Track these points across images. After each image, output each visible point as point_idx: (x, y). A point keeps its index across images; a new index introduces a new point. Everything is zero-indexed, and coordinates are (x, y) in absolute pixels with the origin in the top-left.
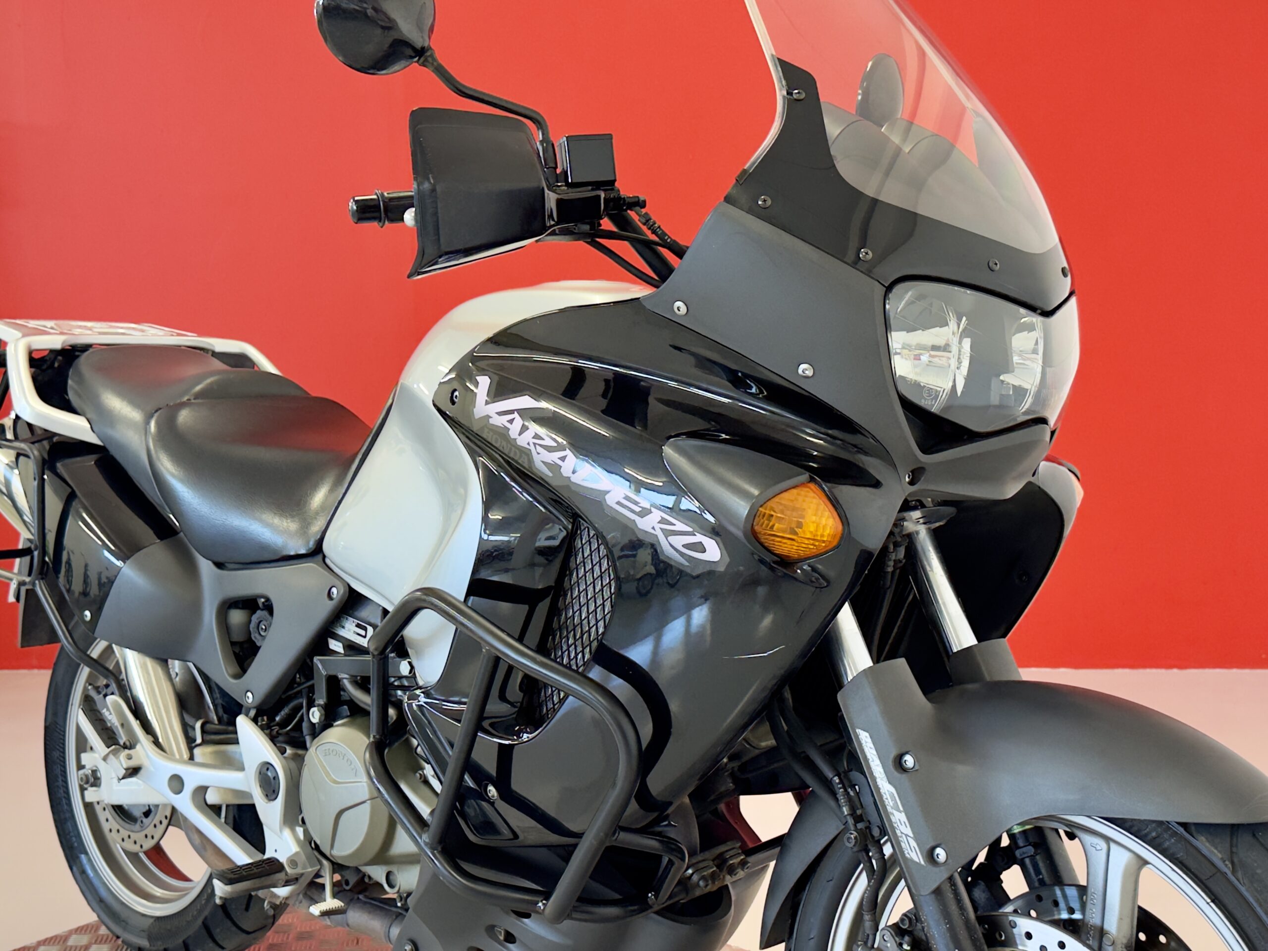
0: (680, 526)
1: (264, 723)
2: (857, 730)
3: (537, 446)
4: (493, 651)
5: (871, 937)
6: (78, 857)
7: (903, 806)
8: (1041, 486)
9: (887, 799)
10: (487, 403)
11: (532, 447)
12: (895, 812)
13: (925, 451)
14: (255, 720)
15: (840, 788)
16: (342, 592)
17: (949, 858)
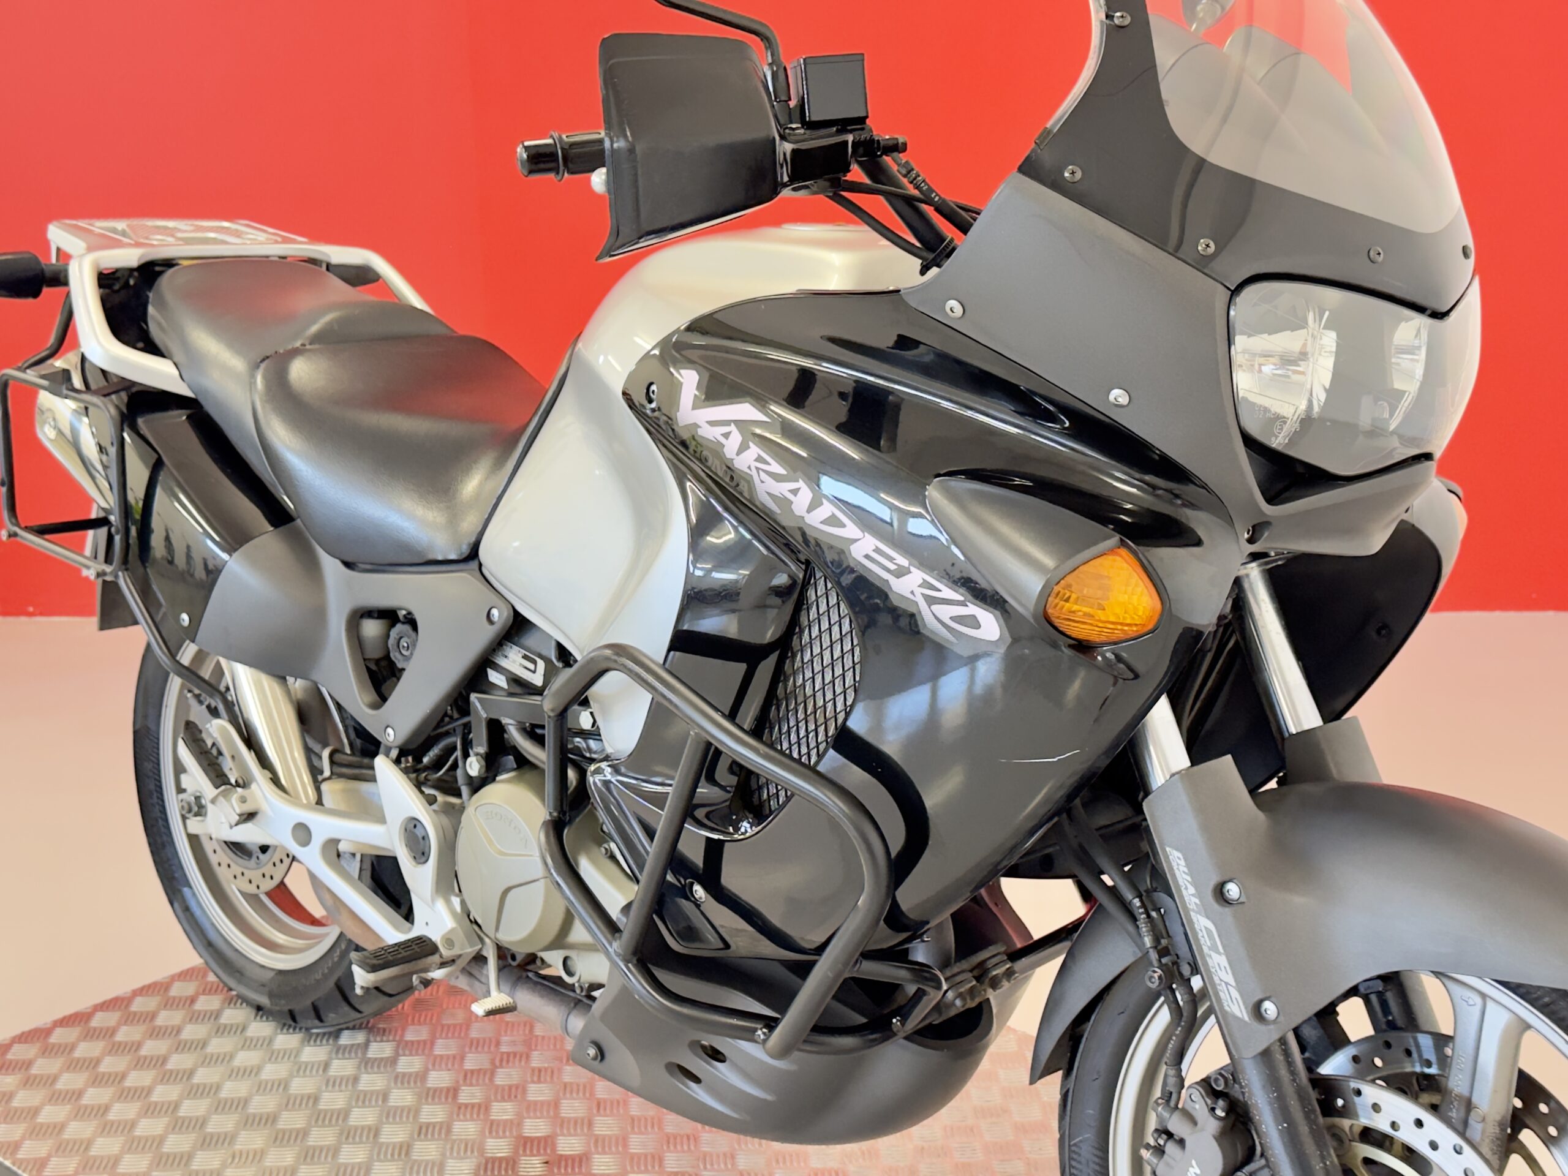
0: (947, 593)
1: (409, 765)
2: (1168, 849)
3: (761, 472)
4: (704, 734)
5: (1174, 1096)
6: (180, 891)
7: (1224, 947)
8: (1417, 525)
9: (1203, 937)
10: (695, 407)
11: (754, 473)
12: (1213, 954)
13: (1271, 500)
14: (397, 762)
15: (1142, 913)
16: (505, 614)
17: (1281, 1014)
